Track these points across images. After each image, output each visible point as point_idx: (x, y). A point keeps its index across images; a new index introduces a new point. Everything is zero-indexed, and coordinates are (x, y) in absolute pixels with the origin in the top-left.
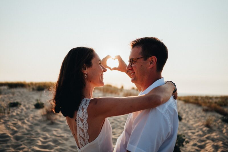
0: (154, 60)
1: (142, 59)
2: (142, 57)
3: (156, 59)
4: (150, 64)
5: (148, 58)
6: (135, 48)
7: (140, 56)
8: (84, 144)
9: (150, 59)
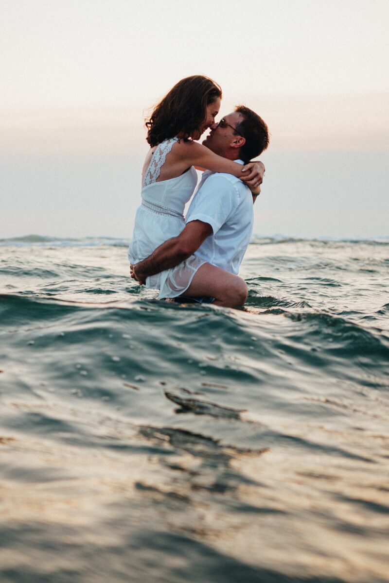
0: (241, 142)
1: (233, 131)
2: (235, 128)
3: (244, 142)
4: (234, 142)
5: (239, 135)
6: (238, 114)
7: (234, 127)
8: (148, 183)
9: (239, 137)
